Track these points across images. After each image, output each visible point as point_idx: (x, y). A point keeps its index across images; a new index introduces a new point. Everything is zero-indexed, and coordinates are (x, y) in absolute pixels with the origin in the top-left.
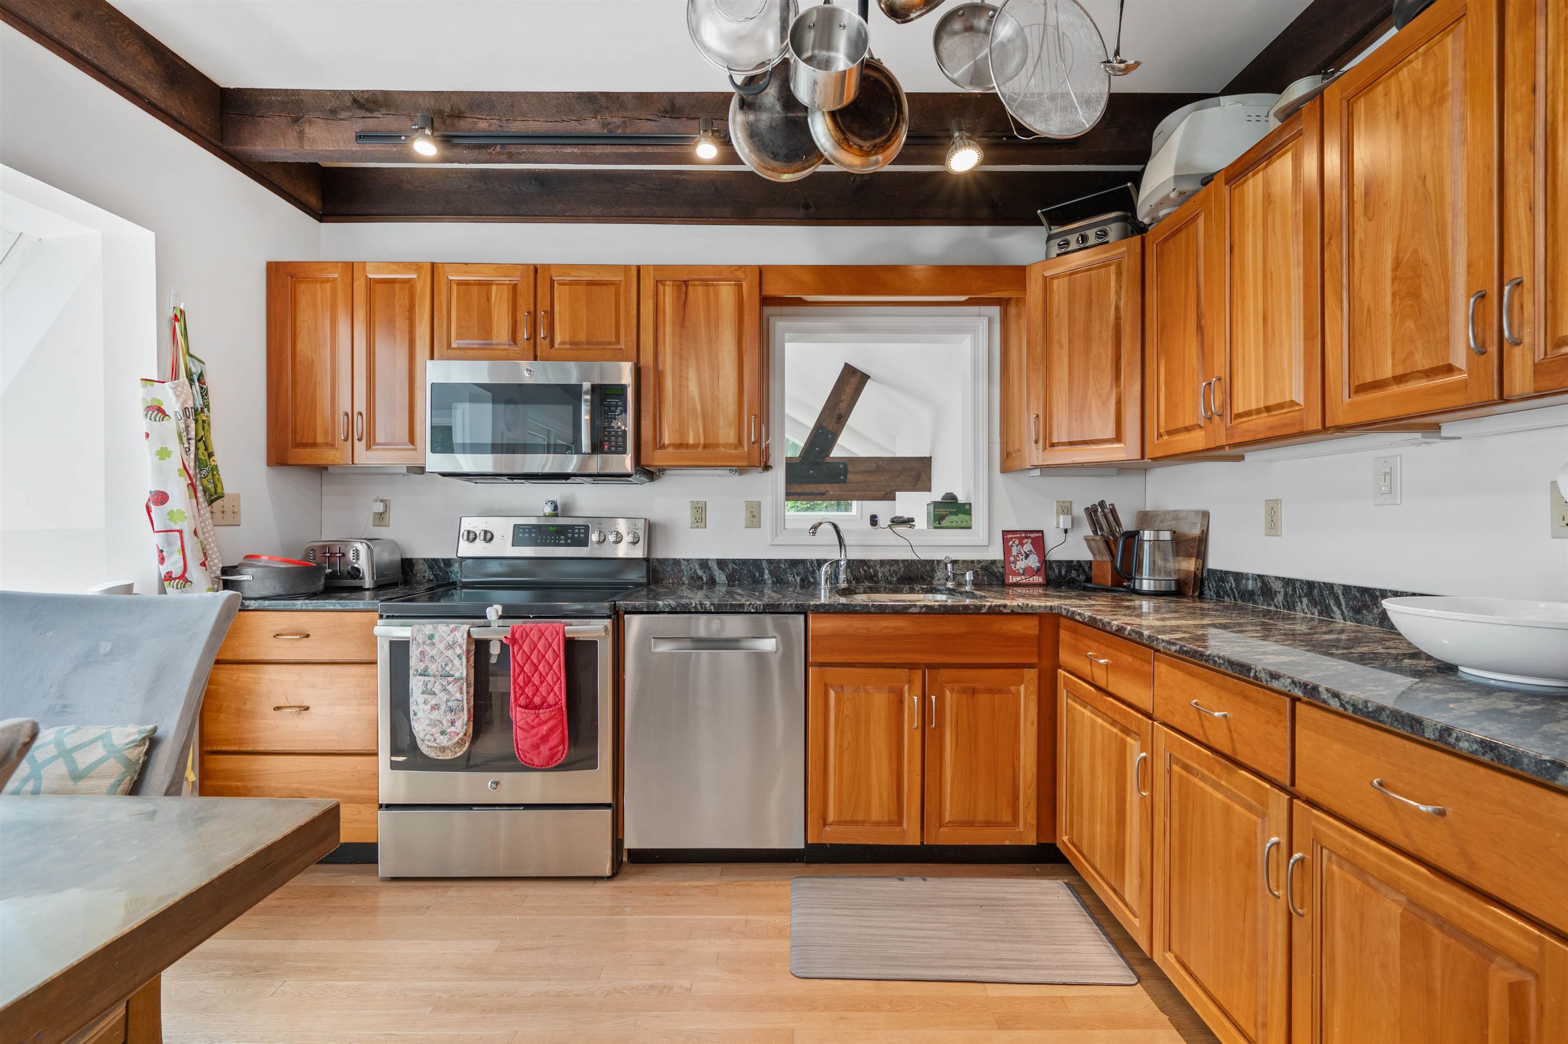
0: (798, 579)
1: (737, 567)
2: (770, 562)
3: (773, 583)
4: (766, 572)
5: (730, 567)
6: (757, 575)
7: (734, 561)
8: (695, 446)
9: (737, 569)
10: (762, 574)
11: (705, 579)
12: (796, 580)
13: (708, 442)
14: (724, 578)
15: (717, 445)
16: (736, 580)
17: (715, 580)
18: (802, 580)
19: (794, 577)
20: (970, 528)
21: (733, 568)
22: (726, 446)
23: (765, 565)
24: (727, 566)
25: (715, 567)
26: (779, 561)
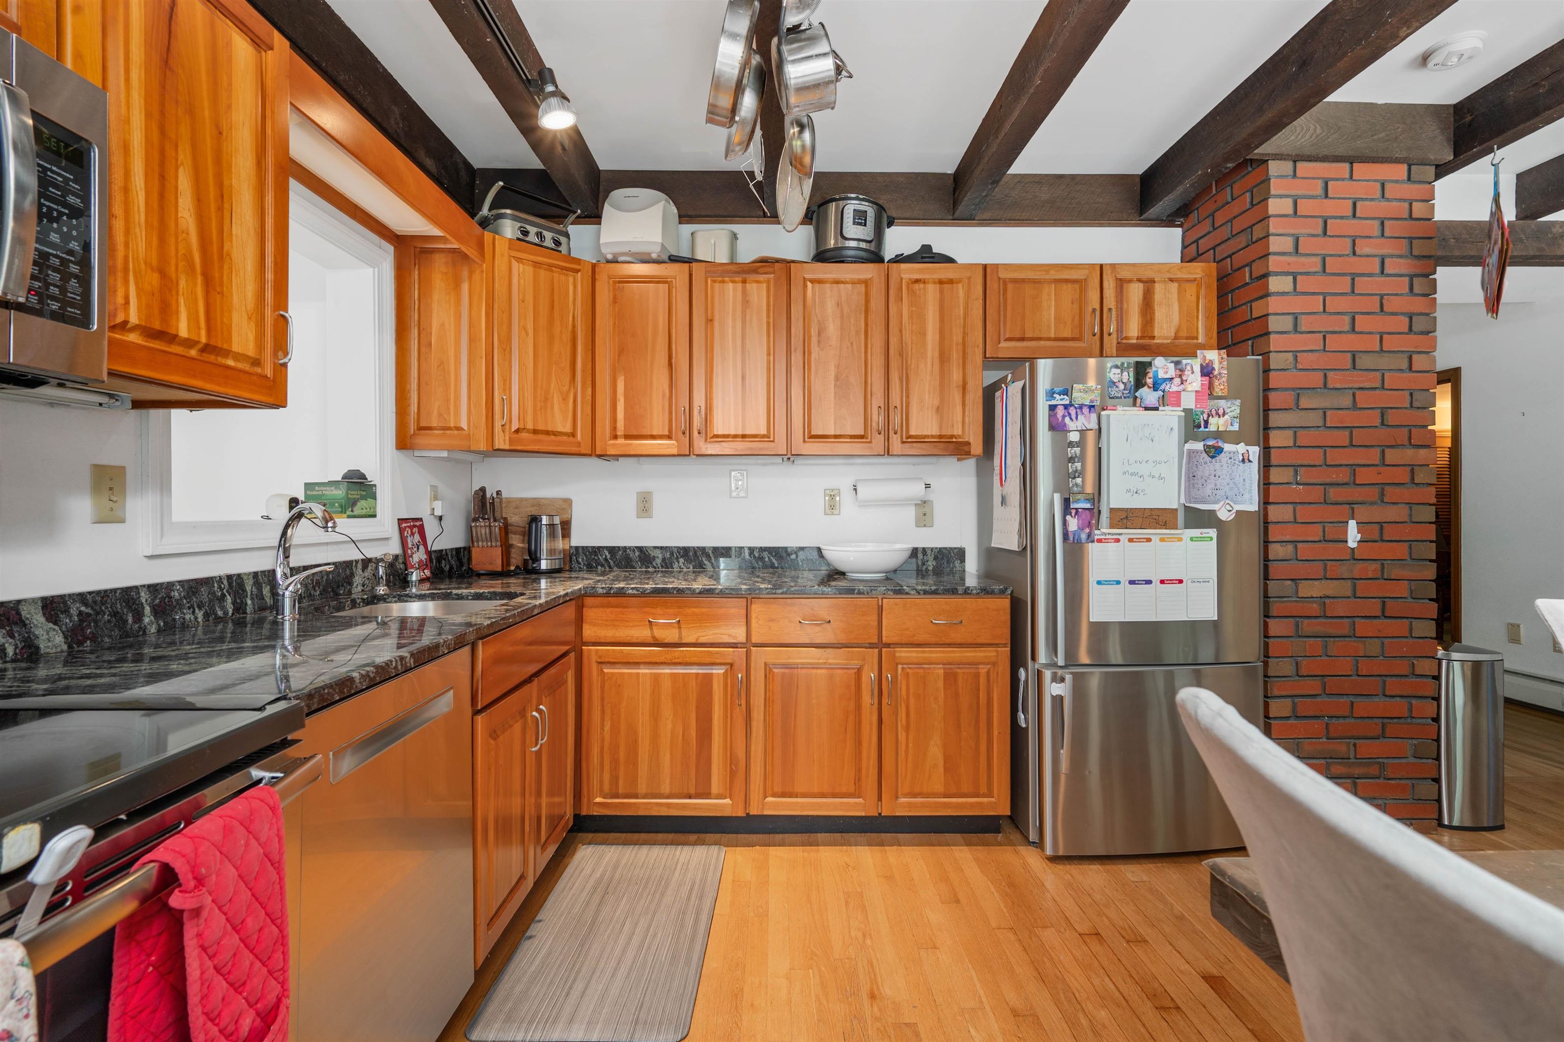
0: (200, 615)
1: (89, 611)
2: (153, 589)
3: (159, 631)
4: (147, 610)
5: (74, 611)
6: (130, 621)
7: (82, 597)
8: (189, 343)
9: (89, 615)
10: (139, 616)
11: (10, 651)
12: (196, 618)
13: (212, 343)
14: (59, 639)
15: (227, 353)
16: (86, 638)
17: (38, 648)
18: (206, 616)
19: (194, 612)
20: (375, 516)
21: (80, 613)
22: (238, 357)
23: (144, 596)
24: (66, 611)
25: (37, 619)
26: (170, 585)
